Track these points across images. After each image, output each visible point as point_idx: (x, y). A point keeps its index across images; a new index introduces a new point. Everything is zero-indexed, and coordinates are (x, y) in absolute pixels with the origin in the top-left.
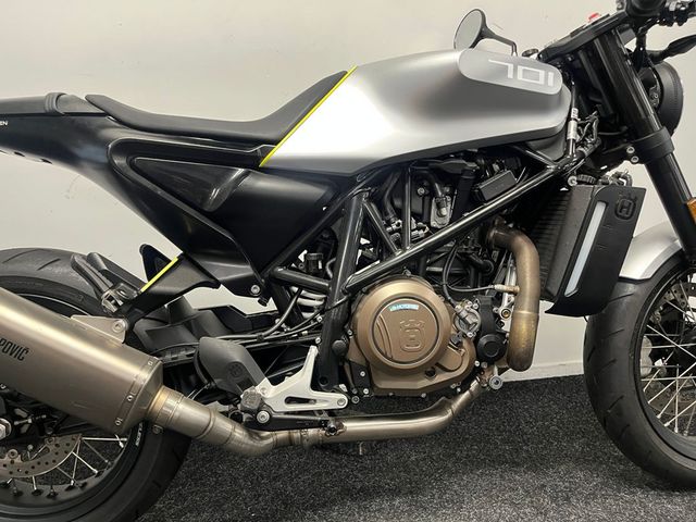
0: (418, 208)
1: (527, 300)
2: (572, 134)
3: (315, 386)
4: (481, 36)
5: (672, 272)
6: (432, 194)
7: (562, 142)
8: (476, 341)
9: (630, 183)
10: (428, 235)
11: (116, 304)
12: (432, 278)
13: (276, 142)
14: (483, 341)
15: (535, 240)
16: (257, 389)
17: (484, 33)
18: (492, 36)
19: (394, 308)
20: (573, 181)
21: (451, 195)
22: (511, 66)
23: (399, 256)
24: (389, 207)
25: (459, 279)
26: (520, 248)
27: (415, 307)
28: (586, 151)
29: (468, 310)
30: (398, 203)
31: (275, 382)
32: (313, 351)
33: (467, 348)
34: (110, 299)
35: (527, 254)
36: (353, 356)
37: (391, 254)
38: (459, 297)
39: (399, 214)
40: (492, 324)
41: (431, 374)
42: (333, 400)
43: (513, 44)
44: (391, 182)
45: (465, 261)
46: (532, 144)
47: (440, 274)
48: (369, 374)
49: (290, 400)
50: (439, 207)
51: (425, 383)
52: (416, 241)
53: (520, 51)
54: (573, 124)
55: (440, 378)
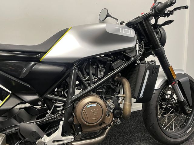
0: (94, 72)
1: (128, 99)
2: (137, 48)
3: (63, 135)
4: (107, 16)
6: (98, 67)
7: (135, 51)
8: (113, 112)
9: (155, 64)
10: (98, 81)
12: (99, 94)
13: (45, 53)
14: (115, 112)
15: (128, 79)
16: (42, 140)
17: (108, 16)
18: (110, 16)
19: (88, 106)
20: (139, 62)
21: (104, 68)
22: (121, 29)
23: (89, 88)
24: (85, 73)
25: (107, 93)
26: (124, 83)
27: (95, 105)
28: (141, 53)
29: (110, 103)
30: (87, 71)
31: (49, 135)
32: (62, 123)
33: (111, 115)
35: (127, 85)
36: (75, 122)
37: (86, 88)
38: (107, 99)
39: (88, 74)
40: (117, 107)
41: (101, 125)
42: (69, 138)
43: (117, 19)
44: (85, 64)
45: (109, 87)
46: (127, 51)
47: (102, 92)
48: (81, 127)
49: (54, 141)
50: (100, 72)
51: (100, 127)
52: (94, 83)
53: (119, 22)
54: (137, 45)
55: (103, 126)
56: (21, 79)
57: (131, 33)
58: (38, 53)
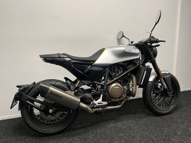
0: (117, 71)
1: (135, 86)
2: (141, 59)
3: (102, 101)
4: (122, 37)
5: (156, 80)
6: (119, 68)
7: (139, 60)
8: (126, 92)
9: (150, 67)
10: (119, 76)
11: (73, 89)
13: (95, 61)
14: (127, 92)
15: (135, 76)
16: (94, 102)
18: (125, 37)
19: (115, 88)
20: (141, 66)
21: (122, 68)
22: (132, 49)
23: (115, 79)
24: (113, 71)
25: (123, 82)
26: (133, 77)
27: (118, 87)
28: (143, 61)
29: (125, 87)
30: (114, 70)
31: (96, 100)
32: (102, 96)
33: (125, 93)
34: (72, 88)
35: (134, 78)
36: (108, 96)
37: (113, 79)
38: (124, 85)
39: (114, 72)
40: (129, 90)
41: (120, 98)
42: (105, 103)
43: (129, 39)
44: (113, 67)
45: (124, 79)
46: (135, 60)
47: (121, 82)
48: (110, 99)
49: (99, 103)
50: (120, 71)
51: (119, 100)
52: (117, 76)
53: (130, 41)
54: (141, 57)
55: (121, 99)
56: (85, 73)
57: (137, 51)
58: (92, 61)
